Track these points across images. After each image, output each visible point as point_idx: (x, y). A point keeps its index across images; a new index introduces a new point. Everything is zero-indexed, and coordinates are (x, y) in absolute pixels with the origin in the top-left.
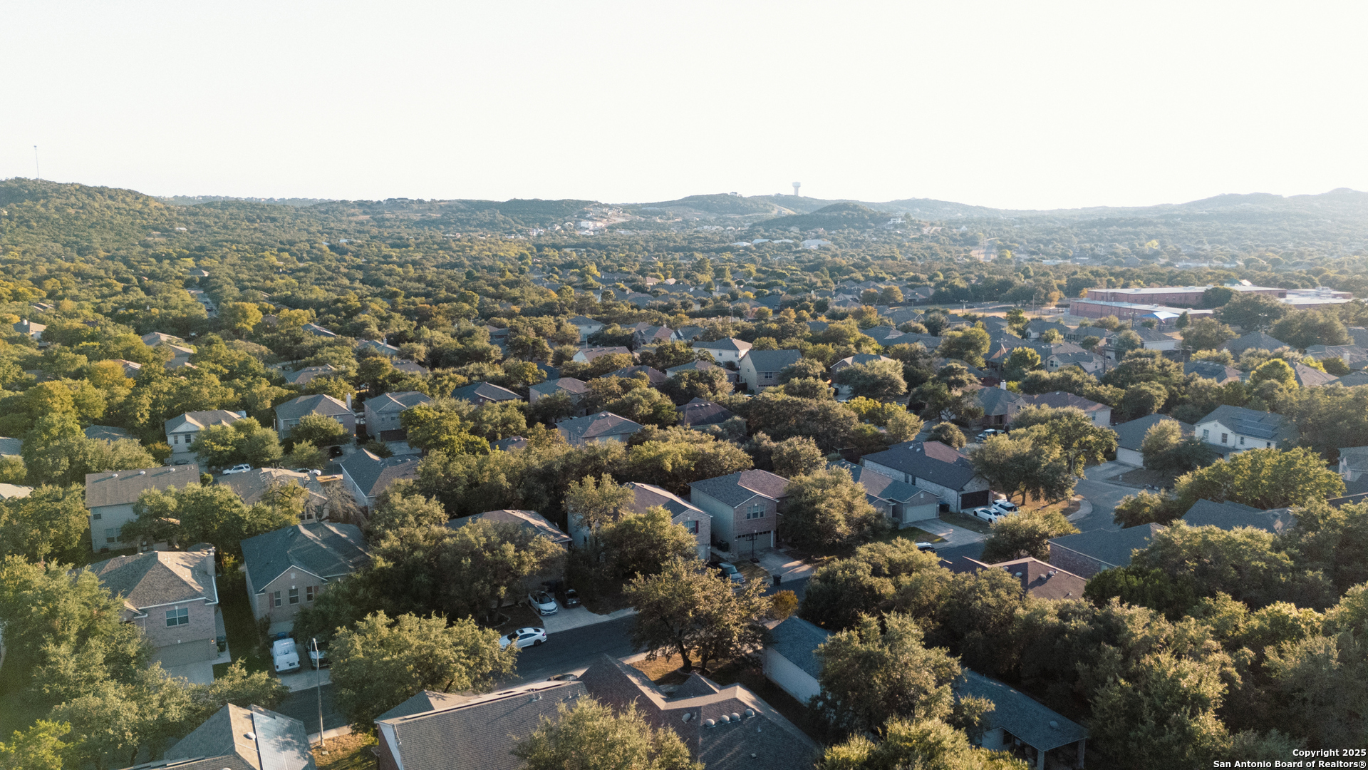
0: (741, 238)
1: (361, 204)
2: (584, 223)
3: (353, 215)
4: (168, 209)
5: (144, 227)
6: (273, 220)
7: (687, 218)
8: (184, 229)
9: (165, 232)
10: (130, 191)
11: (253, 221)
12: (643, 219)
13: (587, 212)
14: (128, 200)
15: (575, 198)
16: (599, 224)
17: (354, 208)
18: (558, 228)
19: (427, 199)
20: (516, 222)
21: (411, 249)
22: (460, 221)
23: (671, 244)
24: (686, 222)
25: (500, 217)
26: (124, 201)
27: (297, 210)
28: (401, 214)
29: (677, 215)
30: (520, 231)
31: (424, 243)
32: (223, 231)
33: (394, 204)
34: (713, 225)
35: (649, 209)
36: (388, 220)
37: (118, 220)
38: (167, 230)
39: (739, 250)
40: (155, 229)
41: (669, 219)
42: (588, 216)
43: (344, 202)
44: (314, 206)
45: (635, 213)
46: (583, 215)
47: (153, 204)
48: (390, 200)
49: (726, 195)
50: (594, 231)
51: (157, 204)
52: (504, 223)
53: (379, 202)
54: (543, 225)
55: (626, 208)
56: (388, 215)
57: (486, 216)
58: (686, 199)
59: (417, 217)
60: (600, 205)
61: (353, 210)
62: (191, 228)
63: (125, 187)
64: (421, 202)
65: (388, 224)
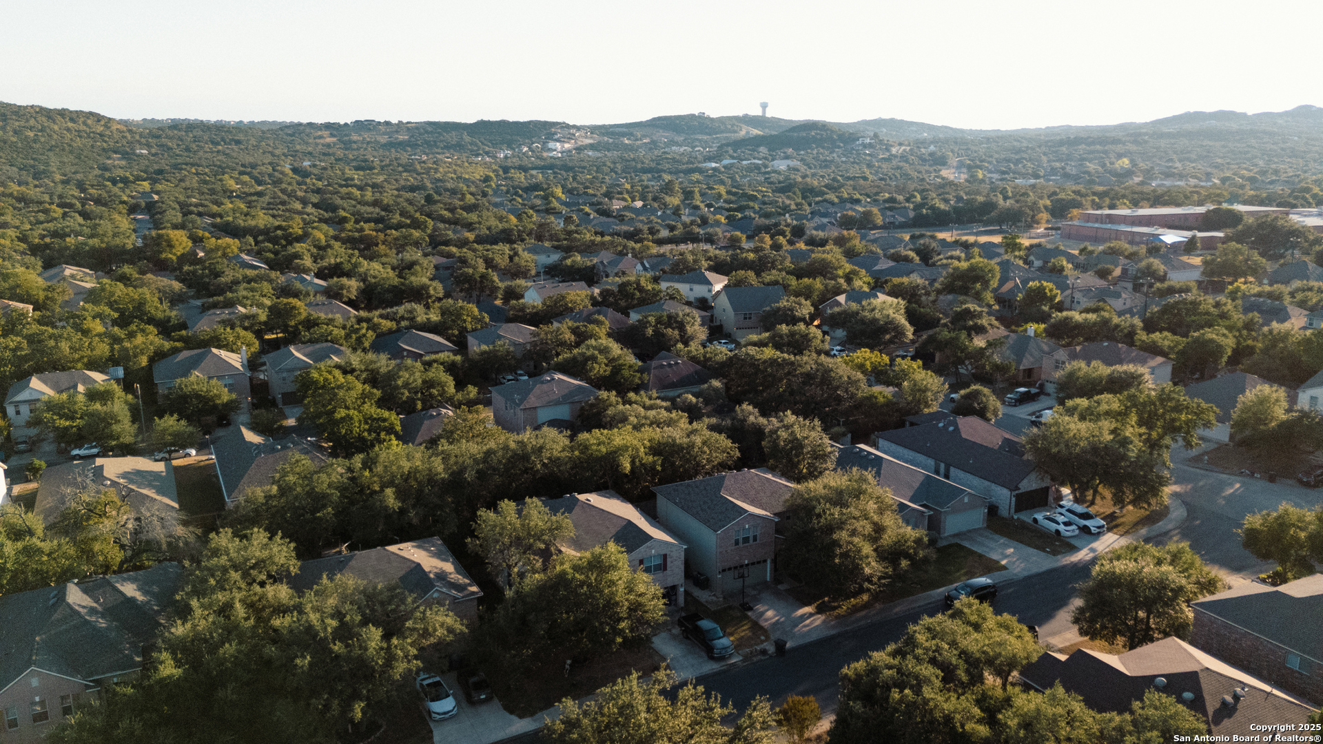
0: (710, 159)
1: (328, 126)
2: (551, 145)
3: (321, 137)
4: (130, 131)
5: (104, 149)
6: (238, 142)
7: (655, 138)
8: (144, 152)
9: (126, 155)
10: (91, 113)
11: (218, 144)
12: (611, 140)
13: (555, 133)
14: (89, 122)
15: (542, 119)
16: (567, 146)
17: (321, 130)
18: (525, 149)
19: (394, 121)
20: (483, 143)
21: (376, 171)
22: (427, 142)
23: (639, 166)
24: (653, 142)
25: (467, 138)
26: (85, 123)
27: (263, 132)
28: (367, 136)
29: (645, 136)
30: (487, 153)
31: (389, 165)
32: (186, 154)
33: (360, 126)
34: (681, 146)
35: (617, 130)
36: (355, 142)
37: (78, 143)
38: (127, 153)
39: (707, 171)
40: (116, 152)
41: (637, 140)
42: (556, 137)
43: (310, 124)
44: (281, 129)
45: (603, 134)
46: (550, 137)
47: (115, 127)
48: (357, 122)
49: (693, 115)
50: (562, 153)
51: (119, 127)
52: (471, 144)
53: (346, 124)
54: (510, 147)
55: (594, 129)
56: (355, 137)
57: (452, 137)
58: (654, 119)
59: (383, 139)
60: (568, 126)
61: (320, 133)
62: (153, 151)
63: (86, 109)
64: (387, 123)
65: (355, 146)
